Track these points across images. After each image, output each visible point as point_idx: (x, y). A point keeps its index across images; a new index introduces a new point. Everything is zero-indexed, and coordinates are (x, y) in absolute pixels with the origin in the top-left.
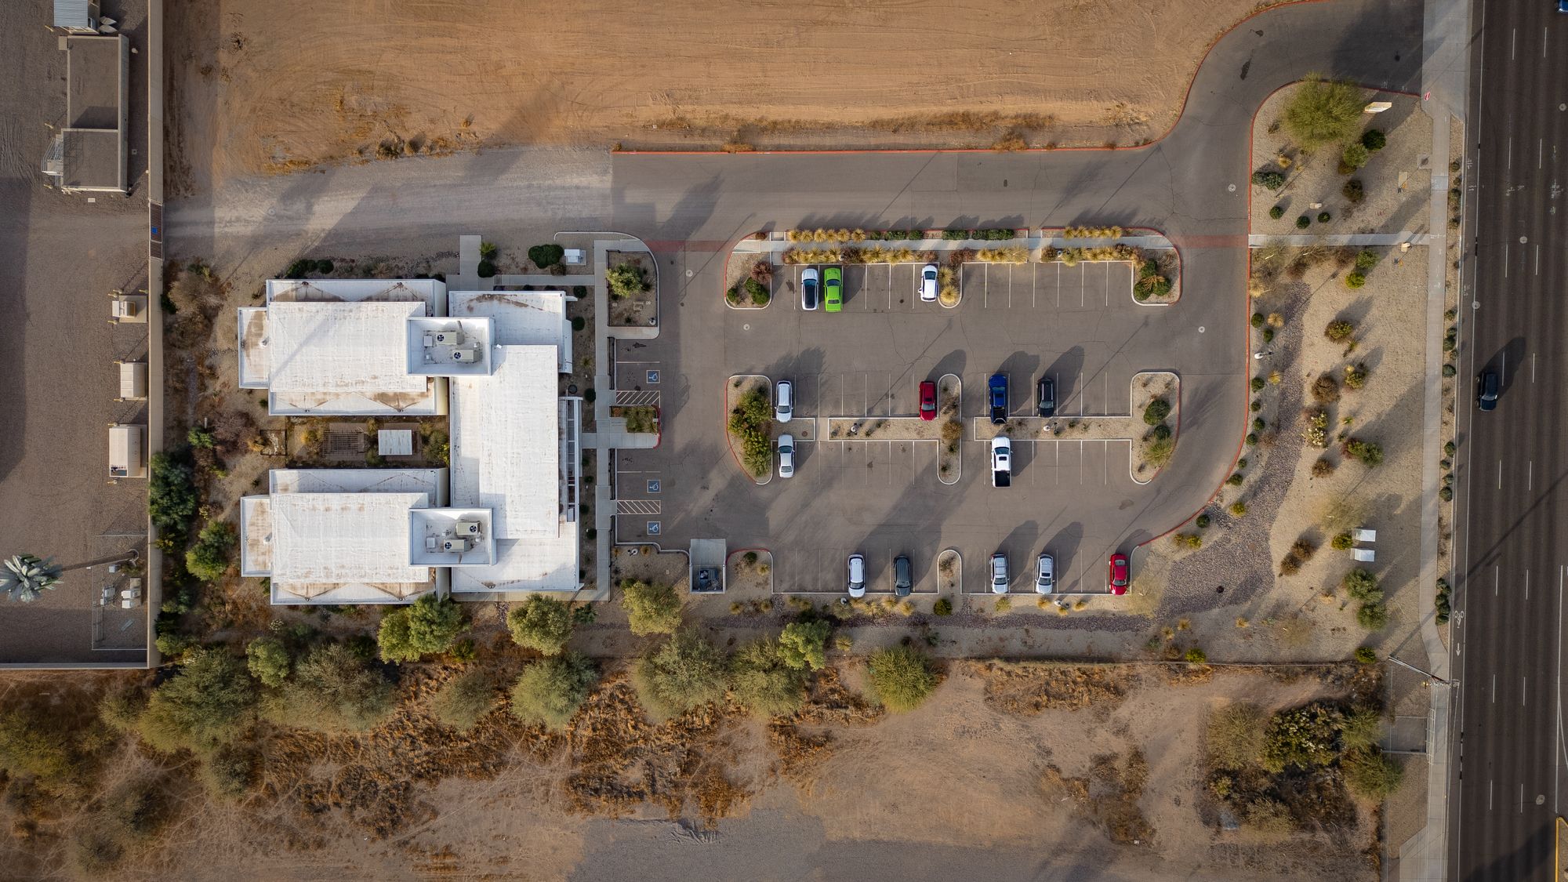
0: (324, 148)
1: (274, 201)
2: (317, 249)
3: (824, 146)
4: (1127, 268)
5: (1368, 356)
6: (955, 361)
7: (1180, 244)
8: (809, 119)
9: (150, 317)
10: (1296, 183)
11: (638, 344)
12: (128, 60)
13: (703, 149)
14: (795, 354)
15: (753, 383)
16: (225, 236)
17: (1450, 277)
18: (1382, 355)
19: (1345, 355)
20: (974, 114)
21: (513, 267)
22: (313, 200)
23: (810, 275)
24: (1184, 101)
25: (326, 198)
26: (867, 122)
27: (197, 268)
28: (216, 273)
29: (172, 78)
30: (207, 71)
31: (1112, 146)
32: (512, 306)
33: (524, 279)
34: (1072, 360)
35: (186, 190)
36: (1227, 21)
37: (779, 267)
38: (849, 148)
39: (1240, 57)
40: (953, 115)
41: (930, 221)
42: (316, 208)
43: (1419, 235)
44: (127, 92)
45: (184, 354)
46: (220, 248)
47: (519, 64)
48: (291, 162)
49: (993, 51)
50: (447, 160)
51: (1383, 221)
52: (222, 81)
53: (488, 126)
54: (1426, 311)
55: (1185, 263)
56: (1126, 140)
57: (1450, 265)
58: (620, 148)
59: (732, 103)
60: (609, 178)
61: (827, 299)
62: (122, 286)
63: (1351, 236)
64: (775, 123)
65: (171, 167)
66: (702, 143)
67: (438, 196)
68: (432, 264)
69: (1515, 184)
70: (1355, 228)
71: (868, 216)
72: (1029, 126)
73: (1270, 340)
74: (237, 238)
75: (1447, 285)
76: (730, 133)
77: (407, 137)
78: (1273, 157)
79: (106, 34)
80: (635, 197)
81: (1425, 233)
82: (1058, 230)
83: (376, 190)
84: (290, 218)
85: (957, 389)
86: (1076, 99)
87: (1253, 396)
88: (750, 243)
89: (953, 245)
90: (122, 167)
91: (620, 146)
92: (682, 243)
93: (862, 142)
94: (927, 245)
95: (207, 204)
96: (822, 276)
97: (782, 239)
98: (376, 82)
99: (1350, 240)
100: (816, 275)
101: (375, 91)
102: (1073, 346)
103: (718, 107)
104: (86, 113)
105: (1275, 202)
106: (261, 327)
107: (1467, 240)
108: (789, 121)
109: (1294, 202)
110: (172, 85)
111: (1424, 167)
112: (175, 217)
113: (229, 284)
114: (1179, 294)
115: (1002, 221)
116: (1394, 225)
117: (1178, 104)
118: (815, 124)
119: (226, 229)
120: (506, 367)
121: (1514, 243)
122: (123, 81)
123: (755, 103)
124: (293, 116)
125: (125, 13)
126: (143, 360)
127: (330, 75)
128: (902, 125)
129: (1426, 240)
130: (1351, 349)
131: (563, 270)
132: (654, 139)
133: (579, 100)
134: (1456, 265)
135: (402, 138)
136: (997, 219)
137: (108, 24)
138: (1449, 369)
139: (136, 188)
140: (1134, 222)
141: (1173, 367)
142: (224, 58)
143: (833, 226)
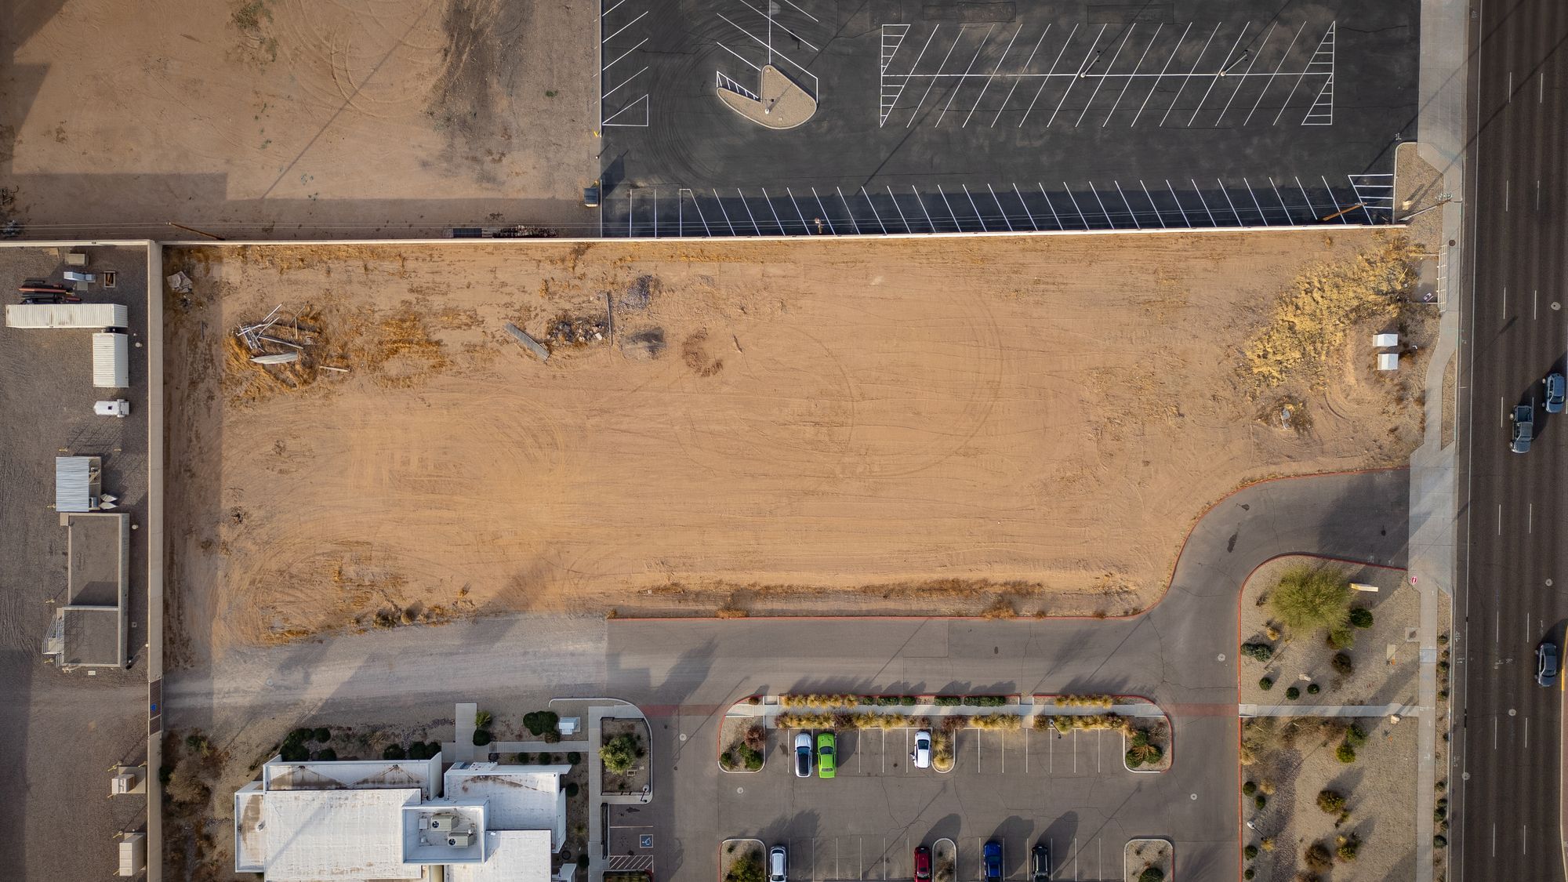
0: (322, 618)
1: (272, 671)
2: (314, 718)
3: (817, 611)
4: (1119, 736)
5: (1360, 825)
6: (949, 825)
7: (1170, 712)
8: (801, 584)
9: (148, 788)
10: (1285, 654)
11: (631, 809)
12: (128, 536)
13: (696, 614)
14: (789, 817)
15: (746, 847)
16: (224, 708)
17: (1440, 748)
18: (1373, 825)
19: (1337, 825)
20: (963, 581)
21: (508, 734)
22: (310, 670)
23: (803, 741)
24: (1172, 572)
25: (323, 668)
26: (858, 586)
27: (196, 740)
28: (214, 744)
29: (172, 553)
30: (207, 545)
31: (1101, 615)
32: (507, 786)
33: (518, 747)
34: (1067, 824)
35: (186, 662)
36: (1213, 495)
37: (773, 731)
38: (840, 614)
39: (1227, 531)
40: (943, 581)
41: (922, 685)
42: (313, 677)
43: (1408, 707)
44: (127, 567)
45: (182, 823)
46: (219, 718)
47: (516, 534)
48: (289, 632)
49: (981, 521)
50: (445, 628)
51: (1372, 692)
52: (222, 555)
53: (483, 595)
54: (1416, 782)
55: (1176, 730)
56: (1116, 609)
57: (1440, 737)
58: (616, 615)
59: (726, 569)
60: (604, 646)
61: (821, 767)
62: (122, 757)
63: (1340, 707)
64: (767, 588)
65: (171, 639)
66: (696, 608)
67: (435, 665)
68: (428, 731)
69: (1503, 658)
70: (1344, 699)
71: (861, 681)
72: (1018, 593)
73: (1262, 808)
74: (235, 708)
75: (1437, 757)
76: (724, 597)
77: (405, 605)
78: (1262, 629)
79: (106, 511)
80: (630, 662)
81: (1414, 705)
82: (1049, 698)
83: (373, 658)
84: (287, 688)
85: (952, 854)
86: (1065, 568)
87: (1247, 864)
88: (743, 707)
89: (946, 710)
90: (122, 645)
91: (615, 613)
92: (676, 707)
93: (853, 607)
94: (920, 710)
95: (207, 675)
96: (815, 742)
97: (776, 703)
98: (374, 554)
99: (1340, 712)
100: (809, 742)
101: (373, 561)
102: (1067, 811)
103: (712, 574)
104: (86, 588)
105: (1263, 674)
106: (257, 811)
107: (1456, 711)
108: (782, 586)
109: (1284, 672)
110: (172, 559)
111: (1412, 640)
112: (175, 688)
113: (227, 754)
114: (1170, 761)
115: (993, 687)
116: (1384, 696)
117: (1167, 575)
118: (808, 588)
119: (225, 700)
120: (499, 853)
121: (1503, 715)
122: (123, 559)
123: (749, 570)
124: (292, 587)
125: (126, 488)
126: (143, 829)
127: (329, 547)
128: (893, 590)
129: (1415, 712)
130: (1341, 820)
131: (557, 737)
132: (649, 605)
133: (575, 568)
134: (1445, 737)
135: (399, 607)
136: (989, 685)
137: (108, 501)
138: (1440, 839)
139: (136, 660)
140: (1124, 691)
141: (1166, 834)
142: (225, 532)
143: (825, 693)
